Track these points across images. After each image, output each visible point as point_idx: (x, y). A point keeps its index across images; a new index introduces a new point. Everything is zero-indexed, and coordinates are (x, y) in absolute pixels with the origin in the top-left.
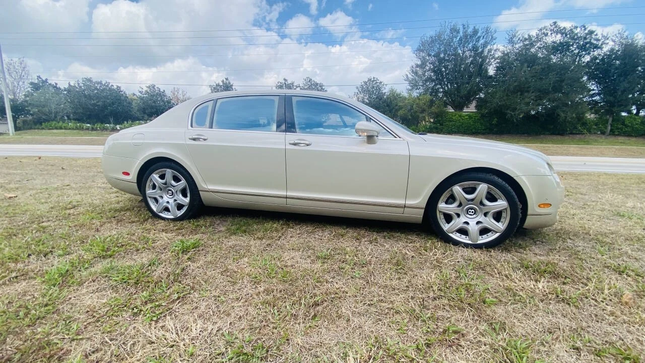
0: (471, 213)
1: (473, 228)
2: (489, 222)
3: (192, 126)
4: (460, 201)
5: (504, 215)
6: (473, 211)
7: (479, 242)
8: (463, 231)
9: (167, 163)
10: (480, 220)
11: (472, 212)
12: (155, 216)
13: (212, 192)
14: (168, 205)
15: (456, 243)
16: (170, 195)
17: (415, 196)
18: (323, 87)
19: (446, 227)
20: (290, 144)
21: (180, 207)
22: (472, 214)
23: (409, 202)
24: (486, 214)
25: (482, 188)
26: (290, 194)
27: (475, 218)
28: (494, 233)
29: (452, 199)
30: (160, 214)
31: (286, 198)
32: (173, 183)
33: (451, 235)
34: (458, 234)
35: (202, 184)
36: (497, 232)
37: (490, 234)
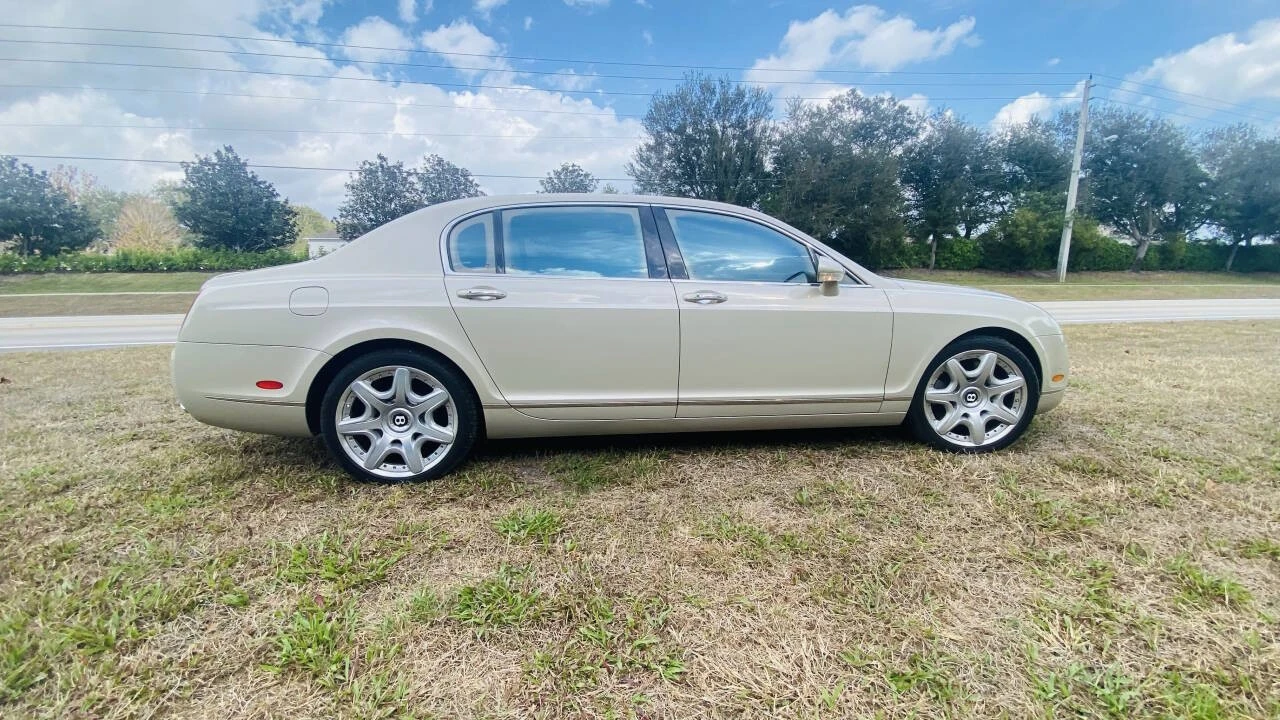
0: (971, 400)
1: (976, 421)
2: (999, 410)
3: (452, 268)
4: (956, 382)
5: (1017, 396)
6: (974, 395)
7: (986, 443)
8: (962, 430)
9: (398, 353)
10: (984, 409)
11: (973, 398)
12: (362, 477)
13: (515, 407)
14: (396, 448)
15: (953, 449)
16: (401, 426)
17: (900, 380)
18: (471, 178)
19: (937, 425)
20: (687, 300)
21: (428, 448)
22: (973, 400)
23: (891, 391)
24: (992, 399)
25: (988, 359)
26: (685, 396)
27: (978, 406)
28: (1005, 426)
29: (945, 380)
30: (376, 471)
31: (678, 404)
32: (415, 397)
33: (944, 437)
34: (955, 435)
35: (489, 391)
36: (1008, 424)
37: (998, 428)
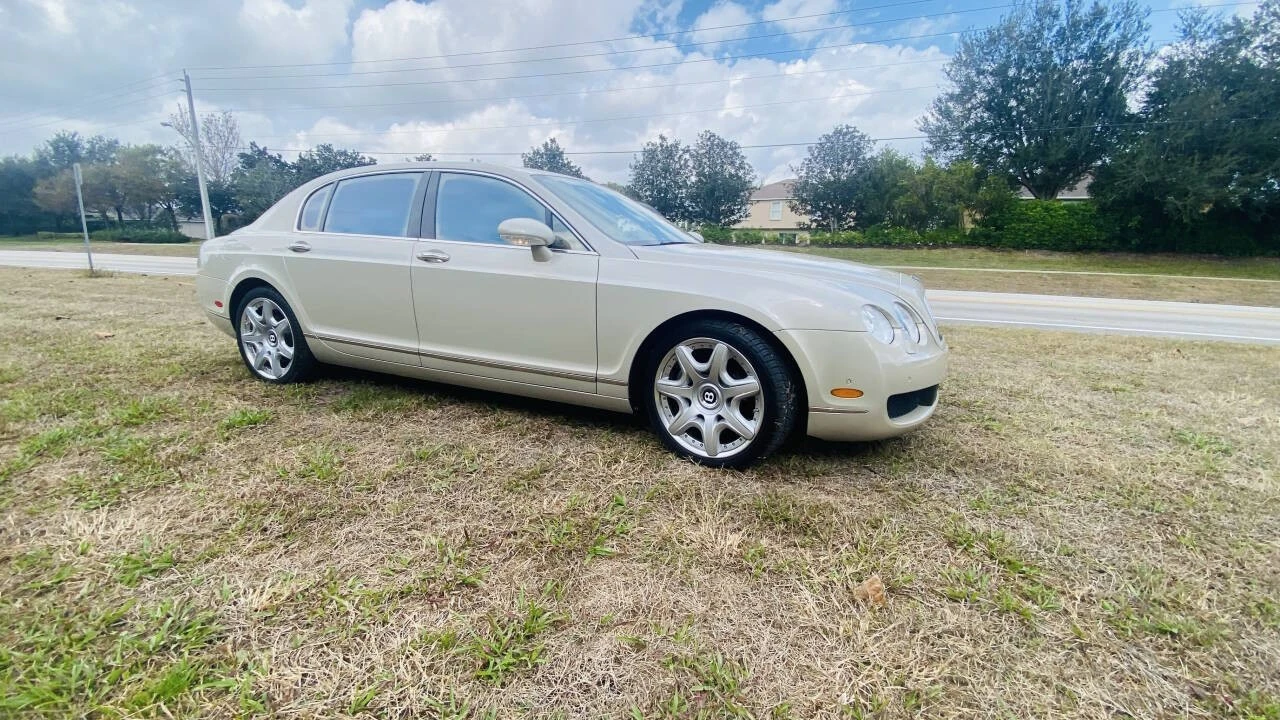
0: (708, 399)
1: (710, 427)
2: (735, 418)
4: (688, 375)
6: (712, 394)
7: (719, 456)
8: (694, 432)
9: (262, 289)
10: (721, 413)
11: (711, 397)
12: (254, 374)
13: (322, 338)
14: (269, 357)
15: (682, 453)
16: (273, 343)
17: (611, 361)
19: (668, 421)
20: (419, 258)
21: (283, 361)
22: (711, 400)
23: (604, 372)
24: (729, 403)
25: (720, 351)
26: (425, 347)
27: (714, 408)
28: (741, 441)
30: (259, 372)
31: (419, 354)
32: (274, 321)
33: (674, 437)
34: (690, 438)
36: (745, 439)
37: (736, 442)
